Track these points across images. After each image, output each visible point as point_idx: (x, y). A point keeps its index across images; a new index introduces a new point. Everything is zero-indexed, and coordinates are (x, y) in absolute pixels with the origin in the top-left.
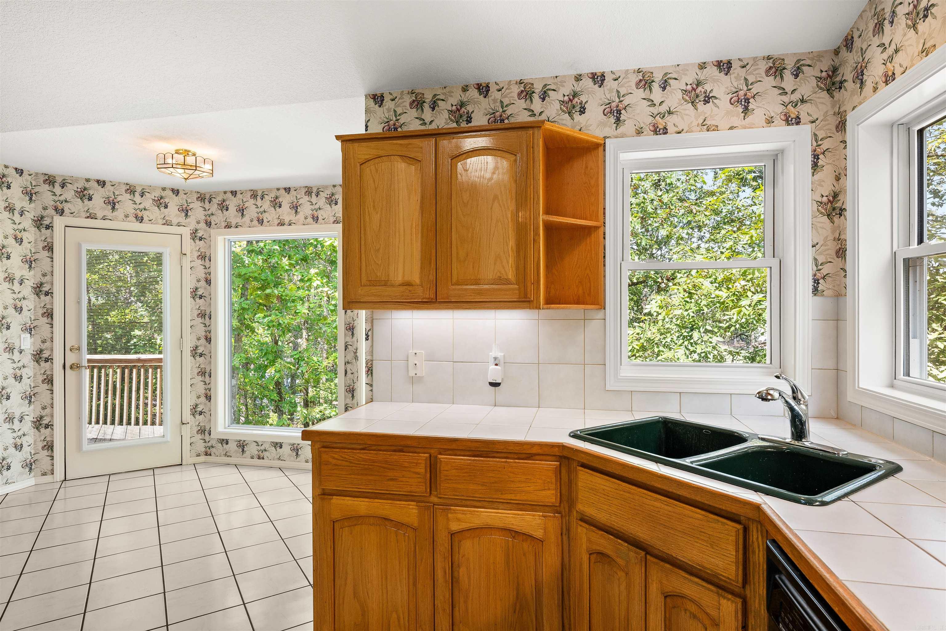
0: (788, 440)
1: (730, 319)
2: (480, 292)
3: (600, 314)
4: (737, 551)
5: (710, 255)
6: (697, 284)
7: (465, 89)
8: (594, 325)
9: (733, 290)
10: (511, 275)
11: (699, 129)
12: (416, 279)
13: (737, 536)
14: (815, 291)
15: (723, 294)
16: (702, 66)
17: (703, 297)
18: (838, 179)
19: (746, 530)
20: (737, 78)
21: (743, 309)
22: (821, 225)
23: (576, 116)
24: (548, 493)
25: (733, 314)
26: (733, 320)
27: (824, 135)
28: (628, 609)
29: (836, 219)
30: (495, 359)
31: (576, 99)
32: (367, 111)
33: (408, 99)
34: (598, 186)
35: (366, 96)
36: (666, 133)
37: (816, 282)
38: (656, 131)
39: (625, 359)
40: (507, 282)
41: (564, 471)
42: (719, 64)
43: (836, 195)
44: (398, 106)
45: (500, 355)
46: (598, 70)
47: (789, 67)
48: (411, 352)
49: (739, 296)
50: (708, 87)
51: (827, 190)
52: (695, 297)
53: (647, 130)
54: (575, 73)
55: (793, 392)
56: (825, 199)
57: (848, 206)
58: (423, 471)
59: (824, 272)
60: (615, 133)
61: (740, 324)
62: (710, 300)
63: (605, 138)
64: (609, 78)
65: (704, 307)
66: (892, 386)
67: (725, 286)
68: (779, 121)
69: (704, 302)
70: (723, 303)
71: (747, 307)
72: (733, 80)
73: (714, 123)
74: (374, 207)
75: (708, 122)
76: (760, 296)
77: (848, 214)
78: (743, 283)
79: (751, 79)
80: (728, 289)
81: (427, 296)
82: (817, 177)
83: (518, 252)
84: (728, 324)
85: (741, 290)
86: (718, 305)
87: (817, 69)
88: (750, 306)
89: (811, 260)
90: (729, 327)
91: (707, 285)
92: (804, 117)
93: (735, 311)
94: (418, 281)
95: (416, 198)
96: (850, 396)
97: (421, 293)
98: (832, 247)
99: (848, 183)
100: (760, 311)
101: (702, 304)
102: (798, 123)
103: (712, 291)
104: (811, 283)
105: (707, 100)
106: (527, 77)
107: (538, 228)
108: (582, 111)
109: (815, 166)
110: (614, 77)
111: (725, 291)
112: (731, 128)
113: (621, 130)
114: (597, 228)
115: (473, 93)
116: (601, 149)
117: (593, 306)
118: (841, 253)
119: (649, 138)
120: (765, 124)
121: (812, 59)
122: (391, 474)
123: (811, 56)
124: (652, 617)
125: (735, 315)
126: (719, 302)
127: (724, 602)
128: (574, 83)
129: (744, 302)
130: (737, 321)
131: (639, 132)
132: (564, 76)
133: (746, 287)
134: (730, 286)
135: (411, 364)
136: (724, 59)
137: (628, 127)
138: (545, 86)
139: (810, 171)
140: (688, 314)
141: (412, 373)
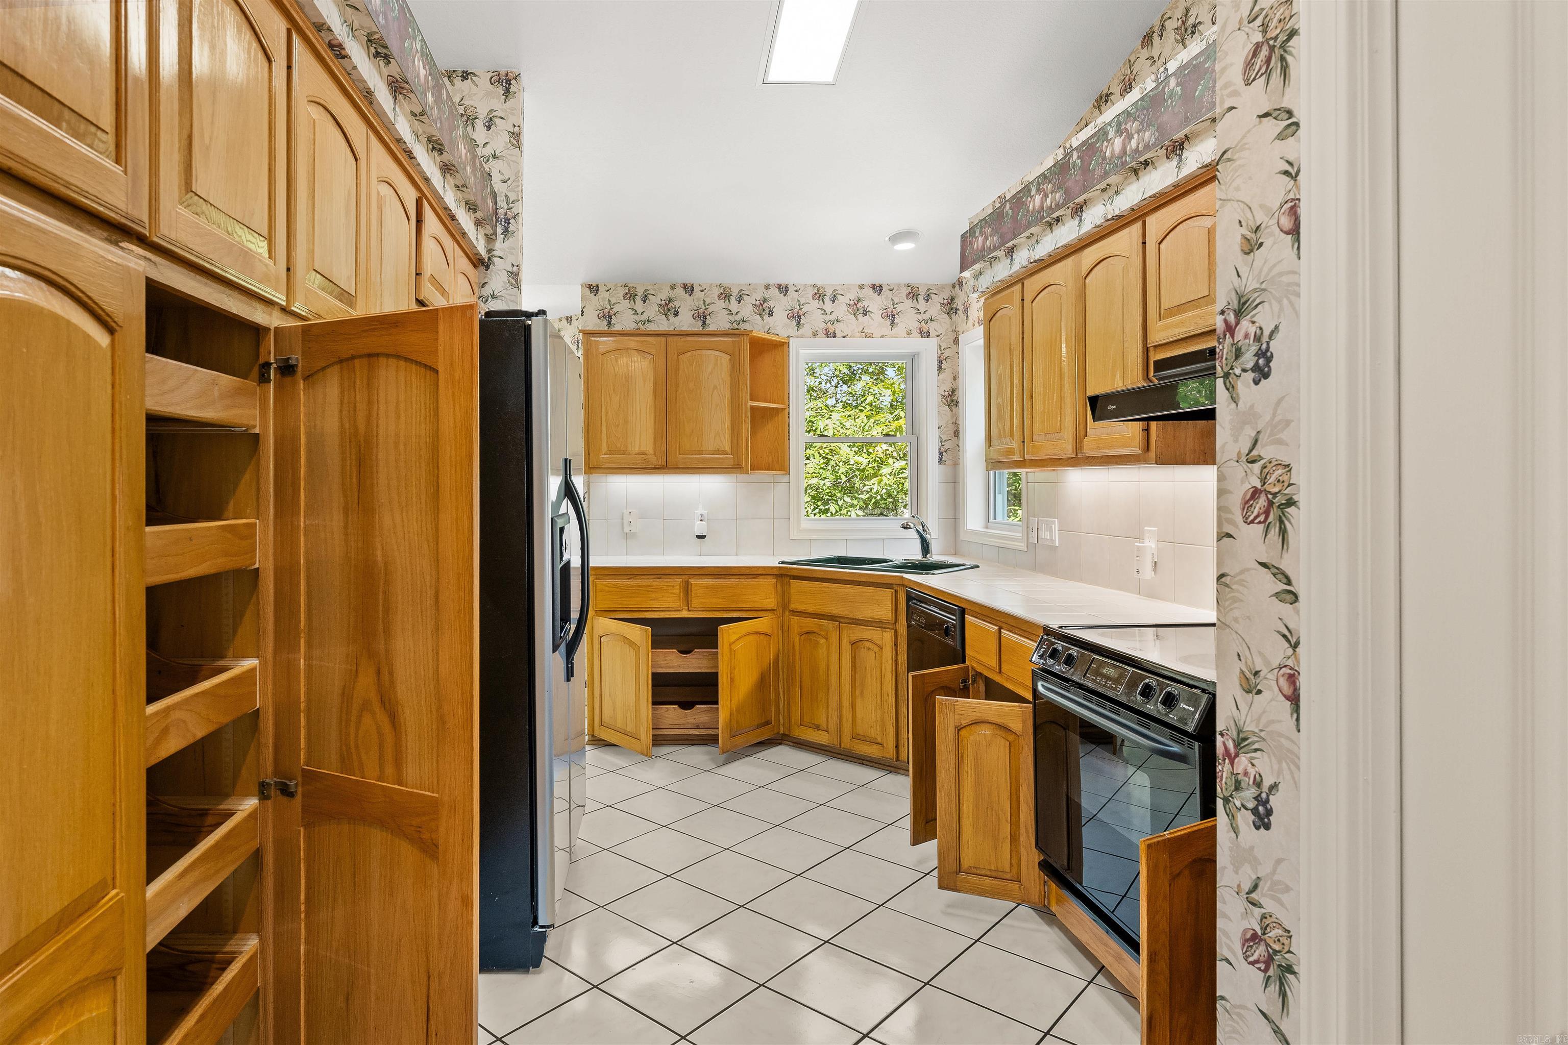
0: (920, 558)
1: (871, 489)
2: (703, 461)
3: (786, 479)
4: (892, 604)
5: (849, 414)
6: (834, 448)
7: (673, 287)
8: (781, 488)
9: (874, 456)
10: (727, 448)
11: (859, 335)
12: (649, 449)
13: (892, 595)
14: (941, 460)
15: (863, 460)
16: (861, 287)
17: (841, 464)
18: (955, 379)
19: (896, 591)
20: (886, 298)
21: (884, 478)
22: (944, 412)
23: (766, 317)
24: (769, 600)
25: (873, 484)
26: (874, 491)
27: (945, 347)
28: (828, 660)
29: (953, 408)
30: (702, 515)
31: (766, 304)
32: (583, 298)
33: (622, 292)
34: (783, 376)
35: (582, 285)
36: (835, 337)
37: (941, 454)
38: (827, 335)
39: (803, 517)
40: (725, 453)
41: (779, 586)
42: (873, 287)
43: (953, 391)
44: (613, 296)
45: (705, 512)
46: (783, 282)
47: (922, 294)
48: (626, 511)
49: (882, 463)
50: (866, 303)
51: (947, 387)
52: (832, 463)
53: (821, 333)
54: (765, 282)
55: (923, 527)
56: (946, 393)
57: (960, 400)
58: (678, 591)
59: (946, 447)
60: (797, 334)
61: (881, 496)
62: (848, 467)
63: (789, 337)
64: (791, 289)
65: (842, 475)
66: (987, 528)
67: (865, 451)
68: (916, 333)
69: (843, 470)
70: (863, 470)
71: (888, 476)
72: (884, 300)
73: (870, 331)
74: (614, 390)
75: (866, 330)
76: (903, 463)
77: (960, 405)
78: (885, 447)
79: (896, 301)
80: (869, 454)
81: (660, 463)
82: (942, 376)
83: (732, 430)
84: (868, 495)
85: (882, 456)
86: (857, 473)
87: (941, 297)
88: (890, 474)
89: (937, 437)
90: (870, 498)
91: (845, 450)
92: (932, 333)
93: (874, 480)
94: (651, 452)
95: (650, 384)
96: (963, 536)
97: (653, 461)
98: (952, 429)
99: (960, 380)
100: (902, 481)
101: (840, 472)
102: (928, 336)
103: (851, 457)
104: (937, 455)
105: (865, 313)
106: (726, 282)
107: (747, 412)
108: (771, 314)
109: (940, 368)
110: (796, 289)
111: (865, 456)
112: (882, 336)
113: (801, 331)
114: (783, 409)
115: (680, 291)
116: (786, 346)
117: (778, 472)
118: (956, 433)
119: (822, 340)
120: (906, 335)
121: (937, 289)
122: (653, 595)
123: (936, 287)
124: (843, 662)
125: (876, 485)
126: (858, 470)
127: (885, 634)
128: (764, 290)
129: (885, 470)
130: (877, 493)
131: (815, 334)
132: (756, 284)
133: (888, 452)
134: (870, 450)
135: (626, 522)
136: (878, 283)
137: (806, 329)
138: (741, 290)
139: (937, 372)
140: (824, 484)
141: (627, 530)
